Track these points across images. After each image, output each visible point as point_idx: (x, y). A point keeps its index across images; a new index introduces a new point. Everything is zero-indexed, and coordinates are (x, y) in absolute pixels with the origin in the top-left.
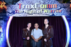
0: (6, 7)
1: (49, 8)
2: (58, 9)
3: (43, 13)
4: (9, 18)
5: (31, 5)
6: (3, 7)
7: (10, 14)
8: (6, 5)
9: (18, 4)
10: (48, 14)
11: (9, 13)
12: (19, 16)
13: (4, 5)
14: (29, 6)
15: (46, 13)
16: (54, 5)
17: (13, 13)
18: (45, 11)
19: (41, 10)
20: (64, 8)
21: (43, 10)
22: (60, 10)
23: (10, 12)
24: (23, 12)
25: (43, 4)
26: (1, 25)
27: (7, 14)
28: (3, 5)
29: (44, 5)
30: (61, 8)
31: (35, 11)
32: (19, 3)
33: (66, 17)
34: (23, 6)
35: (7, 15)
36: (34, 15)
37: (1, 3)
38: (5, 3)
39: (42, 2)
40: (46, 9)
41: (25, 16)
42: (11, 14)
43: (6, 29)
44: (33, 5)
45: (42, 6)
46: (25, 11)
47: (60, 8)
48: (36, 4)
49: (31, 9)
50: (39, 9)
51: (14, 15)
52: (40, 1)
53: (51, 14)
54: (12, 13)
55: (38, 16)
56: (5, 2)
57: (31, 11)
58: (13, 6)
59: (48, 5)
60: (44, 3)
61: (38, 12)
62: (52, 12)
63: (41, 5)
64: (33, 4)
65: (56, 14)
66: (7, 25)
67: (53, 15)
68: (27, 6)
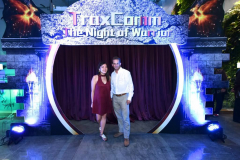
0: (38, 20)
1: (143, 24)
3: (131, 38)
4: (49, 48)
5: (102, 17)
6: (31, 20)
7: (50, 40)
8: (37, 14)
9: (71, 14)
10: (141, 39)
11: (48, 34)
12: (74, 44)
13: (32, 14)
14: (97, 18)
15: (138, 37)
16: (154, 18)
17: (59, 35)
18: (135, 32)
19: (126, 31)
20: (177, 25)
21: (130, 31)
22: (169, 30)
23: (52, 33)
25: (131, 14)
26: (32, 65)
28: (29, 13)
29: (132, 18)
30: (169, 26)
31: (112, 31)
32: (71, 9)
33: (180, 48)
34: (82, 18)
35: (44, 40)
36: (109, 42)
37: (25, 8)
38: (34, 9)
39: (128, 9)
40: (137, 27)
41: (89, 43)
42: (53, 37)
43: (44, 75)
44: (108, 17)
45: (128, 19)
46: (87, 30)
47: (167, 25)
48: (113, 14)
49: (102, 27)
50: (121, 27)
51: (62, 42)
52: (123, 8)
53: (148, 40)
54: (56, 35)
55: (120, 44)
56: (34, 6)
57: (102, 31)
58: (57, 16)
59: (142, 19)
60: (133, 13)
61: (118, 34)
62: (150, 35)
63: (126, 18)
64: (106, 15)
65: (161, 40)
67: (153, 41)
68: (91, 18)
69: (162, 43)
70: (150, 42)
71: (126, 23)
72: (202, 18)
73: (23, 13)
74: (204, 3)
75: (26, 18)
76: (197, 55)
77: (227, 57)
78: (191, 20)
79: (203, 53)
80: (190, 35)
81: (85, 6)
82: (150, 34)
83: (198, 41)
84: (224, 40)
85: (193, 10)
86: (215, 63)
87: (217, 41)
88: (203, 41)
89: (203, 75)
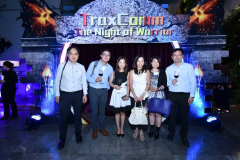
0: (53, 22)
1: (147, 24)
2: (166, 28)
4: (62, 46)
5: (110, 18)
6: (47, 22)
7: (64, 39)
8: (51, 16)
10: (144, 37)
11: (61, 34)
12: (84, 43)
13: (48, 16)
14: (105, 18)
15: (142, 36)
16: (157, 18)
17: (71, 34)
18: (140, 31)
19: (131, 30)
20: (178, 24)
22: (170, 29)
23: (65, 33)
24: (93, 33)
25: (136, 15)
26: (48, 62)
27: (58, 38)
28: (45, 16)
29: (136, 18)
30: (171, 26)
31: (118, 30)
32: (81, 11)
33: (181, 46)
34: (92, 18)
36: (116, 41)
37: (41, 11)
38: (50, 12)
39: (133, 10)
40: (141, 26)
41: (97, 41)
42: (66, 37)
44: (114, 18)
45: (133, 19)
46: (96, 30)
47: (169, 24)
48: (119, 15)
49: (110, 27)
50: (126, 27)
51: (74, 41)
52: (128, 9)
53: (151, 39)
54: (68, 34)
55: (125, 42)
56: (49, 9)
57: (109, 31)
58: (69, 18)
59: (146, 19)
60: (137, 14)
61: (124, 34)
63: (131, 19)
64: (113, 16)
65: (162, 39)
66: (59, 62)
67: (156, 39)
68: (100, 19)
69: (164, 41)
70: (154, 40)
71: (131, 23)
72: (202, 17)
73: (39, 16)
74: (205, 3)
75: (42, 20)
76: (197, 52)
77: (226, 53)
78: (192, 19)
79: (203, 50)
80: (191, 33)
81: (94, 9)
82: (153, 33)
83: (198, 38)
84: (223, 38)
85: (194, 10)
86: (215, 59)
87: (217, 38)
88: (203, 39)
89: (203, 70)
